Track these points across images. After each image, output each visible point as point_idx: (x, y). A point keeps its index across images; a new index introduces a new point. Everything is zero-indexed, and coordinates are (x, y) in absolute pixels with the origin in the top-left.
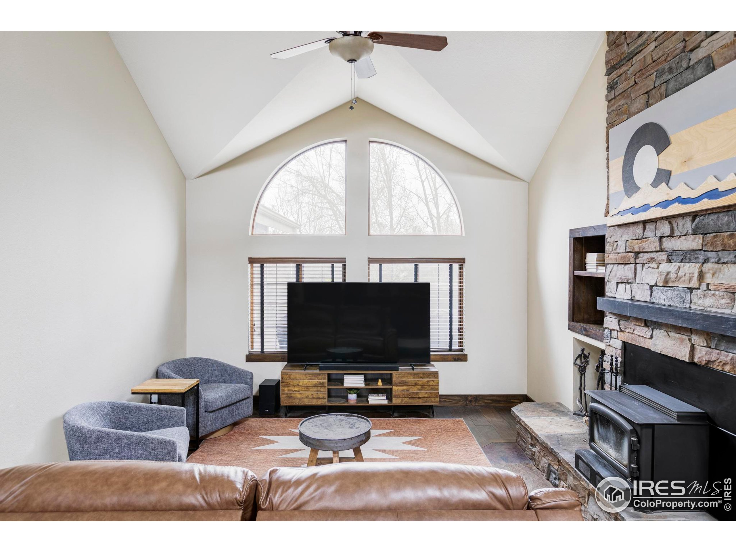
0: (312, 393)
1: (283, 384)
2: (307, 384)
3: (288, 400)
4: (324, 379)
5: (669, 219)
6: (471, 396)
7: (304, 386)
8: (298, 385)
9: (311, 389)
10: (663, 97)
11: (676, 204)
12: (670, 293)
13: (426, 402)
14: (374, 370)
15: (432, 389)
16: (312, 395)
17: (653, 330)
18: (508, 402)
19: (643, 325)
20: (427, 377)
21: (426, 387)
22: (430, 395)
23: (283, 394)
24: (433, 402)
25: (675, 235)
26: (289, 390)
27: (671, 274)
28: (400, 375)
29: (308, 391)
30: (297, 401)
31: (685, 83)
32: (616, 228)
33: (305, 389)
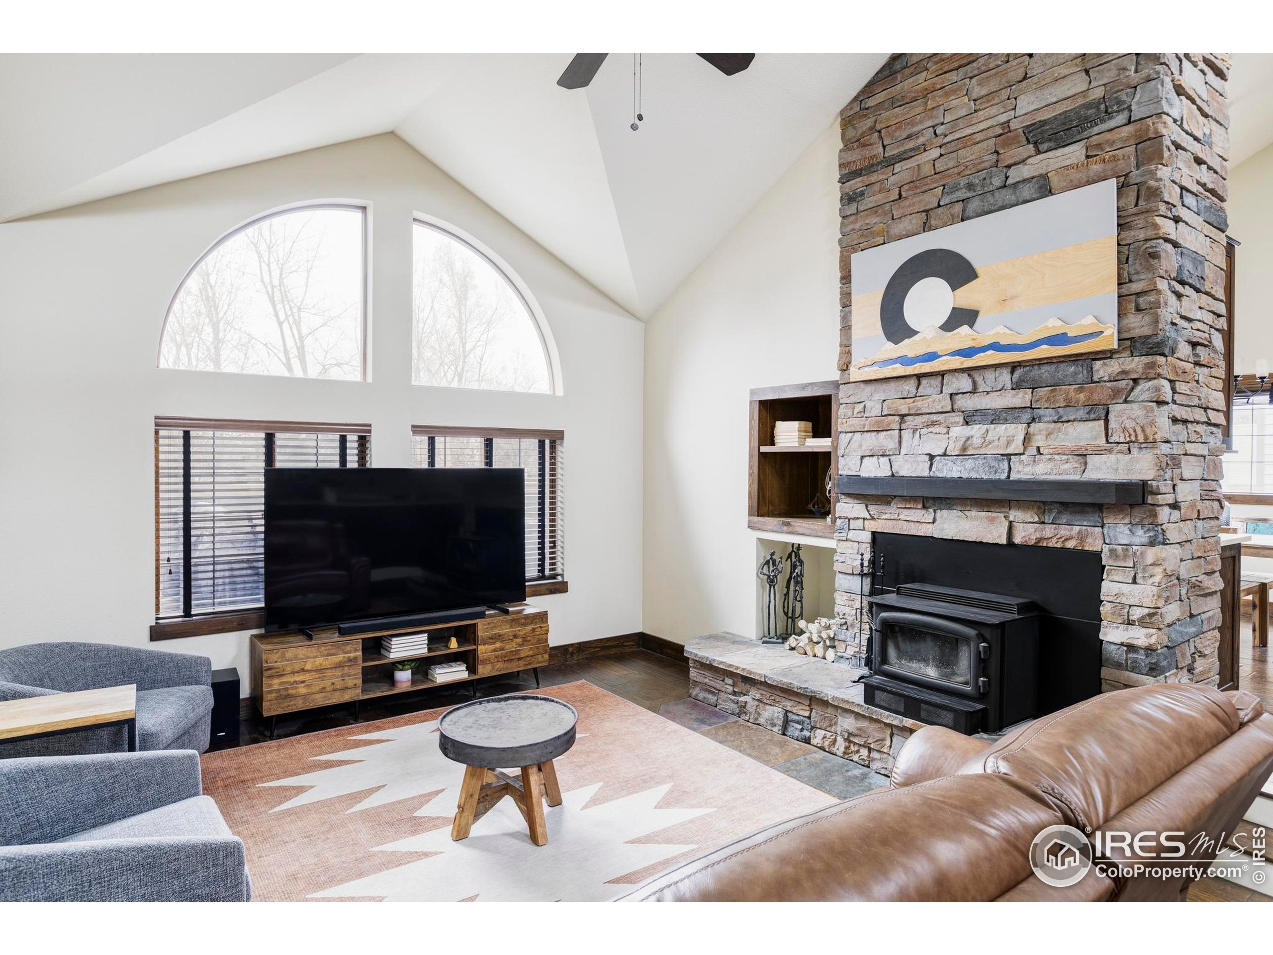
0: (333, 681)
1: (270, 672)
2: (321, 665)
3: (280, 704)
4: (356, 650)
5: (969, 371)
6: (572, 645)
7: (316, 671)
8: (303, 670)
9: (329, 673)
10: (956, 220)
11: (991, 352)
12: (969, 463)
13: (530, 664)
14: (445, 622)
15: (539, 641)
16: (333, 684)
17: (935, 512)
18: (621, 646)
19: (920, 506)
20: (532, 623)
21: (529, 638)
22: (536, 651)
23: (270, 692)
24: (539, 662)
25: (981, 390)
26: (282, 683)
27: (974, 439)
28: (489, 624)
29: (322, 679)
30: (300, 702)
31: (1001, 204)
32: (862, 385)
33: (317, 676)
